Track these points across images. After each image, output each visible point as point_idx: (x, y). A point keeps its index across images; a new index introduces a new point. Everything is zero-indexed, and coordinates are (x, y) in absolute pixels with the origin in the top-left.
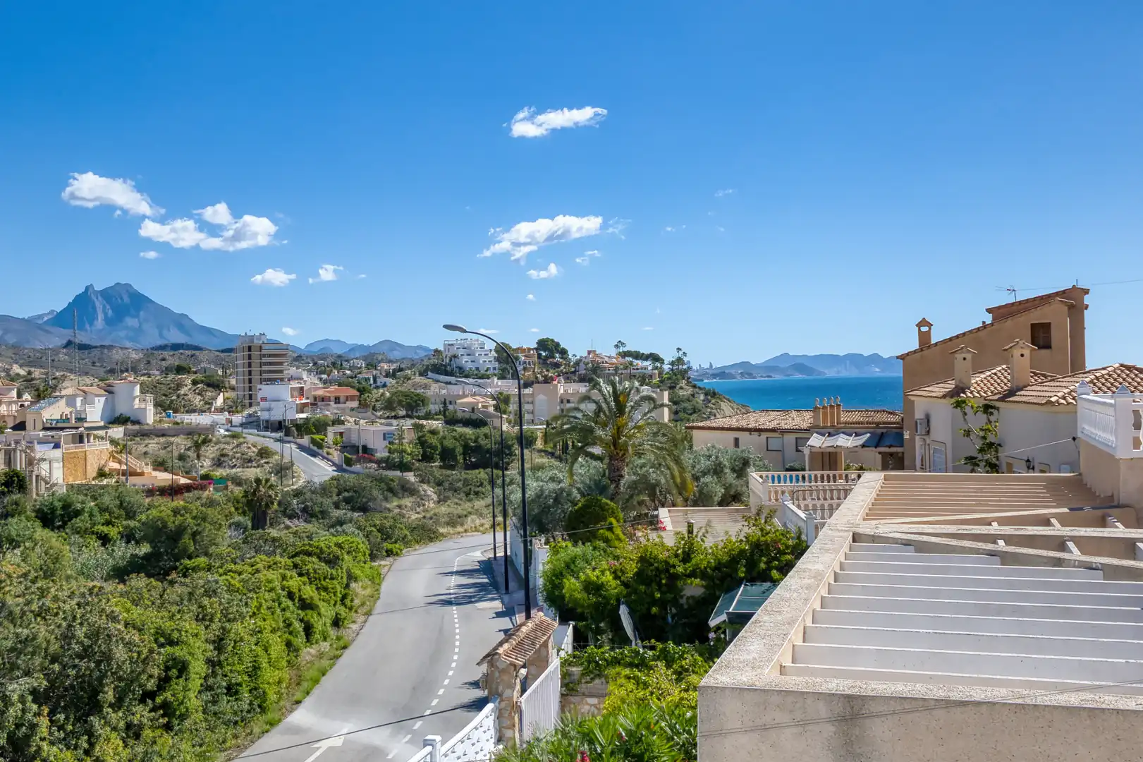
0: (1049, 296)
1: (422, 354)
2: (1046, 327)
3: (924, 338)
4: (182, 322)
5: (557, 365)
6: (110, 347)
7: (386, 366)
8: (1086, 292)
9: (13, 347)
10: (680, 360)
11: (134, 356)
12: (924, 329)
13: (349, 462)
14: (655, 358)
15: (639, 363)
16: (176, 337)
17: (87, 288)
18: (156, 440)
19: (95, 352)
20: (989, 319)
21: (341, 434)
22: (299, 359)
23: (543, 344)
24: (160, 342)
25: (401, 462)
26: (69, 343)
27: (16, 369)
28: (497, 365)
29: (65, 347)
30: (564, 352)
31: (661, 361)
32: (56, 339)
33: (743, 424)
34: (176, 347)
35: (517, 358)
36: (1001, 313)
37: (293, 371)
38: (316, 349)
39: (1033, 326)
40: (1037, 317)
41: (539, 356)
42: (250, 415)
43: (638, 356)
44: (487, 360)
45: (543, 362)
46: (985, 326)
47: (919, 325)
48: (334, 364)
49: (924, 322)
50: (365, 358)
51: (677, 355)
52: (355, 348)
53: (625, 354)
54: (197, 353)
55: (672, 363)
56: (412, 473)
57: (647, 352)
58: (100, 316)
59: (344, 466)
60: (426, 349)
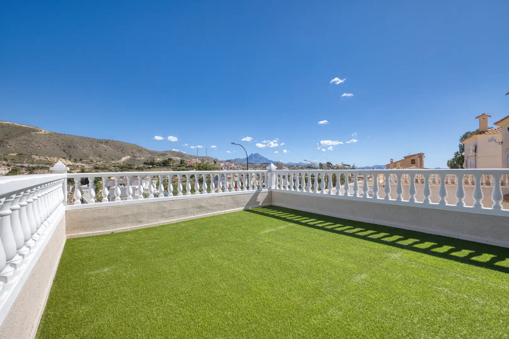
0: (416, 155)
1: (307, 165)
2: (414, 160)
3: (392, 162)
4: (266, 159)
5: (330, 167)
7: (300, 167)
8: (424, 154)
9: (241, 163)
10: (354, 166)
11: (259, 165)
12: (392, 160)
14: (349, 165)
15: (346, 166)
16: (266, 162)
17: (252, 154)
19: (253, 164)
20: (404, 158)
22: (285, 165)
23: (328, 163)
24: (263, 163)
27: (241, 167)
28: (319, 166)
30: (332, 165)
31: (350, 166)
33: (360, 177)
34: (265, 163)
35: (323, 166)
36: (406, 158)
37: (284, 167)
38: (288, 164)
39: (412, 160)
40: (413, 158)
41: (327, 165)
43: (345, 165)
44: (318, 166)
45: (328, 166)
46: (402, 160)
47: (391, 160)
48: (291, 166)
49: (392, 159)
50: (296, 165)
51: (353, 165)
52: (295, 164)
53: (343, 165)
55: (352, 167)
57: (347, 164)
58: (254, 158)
60: (307, 164)
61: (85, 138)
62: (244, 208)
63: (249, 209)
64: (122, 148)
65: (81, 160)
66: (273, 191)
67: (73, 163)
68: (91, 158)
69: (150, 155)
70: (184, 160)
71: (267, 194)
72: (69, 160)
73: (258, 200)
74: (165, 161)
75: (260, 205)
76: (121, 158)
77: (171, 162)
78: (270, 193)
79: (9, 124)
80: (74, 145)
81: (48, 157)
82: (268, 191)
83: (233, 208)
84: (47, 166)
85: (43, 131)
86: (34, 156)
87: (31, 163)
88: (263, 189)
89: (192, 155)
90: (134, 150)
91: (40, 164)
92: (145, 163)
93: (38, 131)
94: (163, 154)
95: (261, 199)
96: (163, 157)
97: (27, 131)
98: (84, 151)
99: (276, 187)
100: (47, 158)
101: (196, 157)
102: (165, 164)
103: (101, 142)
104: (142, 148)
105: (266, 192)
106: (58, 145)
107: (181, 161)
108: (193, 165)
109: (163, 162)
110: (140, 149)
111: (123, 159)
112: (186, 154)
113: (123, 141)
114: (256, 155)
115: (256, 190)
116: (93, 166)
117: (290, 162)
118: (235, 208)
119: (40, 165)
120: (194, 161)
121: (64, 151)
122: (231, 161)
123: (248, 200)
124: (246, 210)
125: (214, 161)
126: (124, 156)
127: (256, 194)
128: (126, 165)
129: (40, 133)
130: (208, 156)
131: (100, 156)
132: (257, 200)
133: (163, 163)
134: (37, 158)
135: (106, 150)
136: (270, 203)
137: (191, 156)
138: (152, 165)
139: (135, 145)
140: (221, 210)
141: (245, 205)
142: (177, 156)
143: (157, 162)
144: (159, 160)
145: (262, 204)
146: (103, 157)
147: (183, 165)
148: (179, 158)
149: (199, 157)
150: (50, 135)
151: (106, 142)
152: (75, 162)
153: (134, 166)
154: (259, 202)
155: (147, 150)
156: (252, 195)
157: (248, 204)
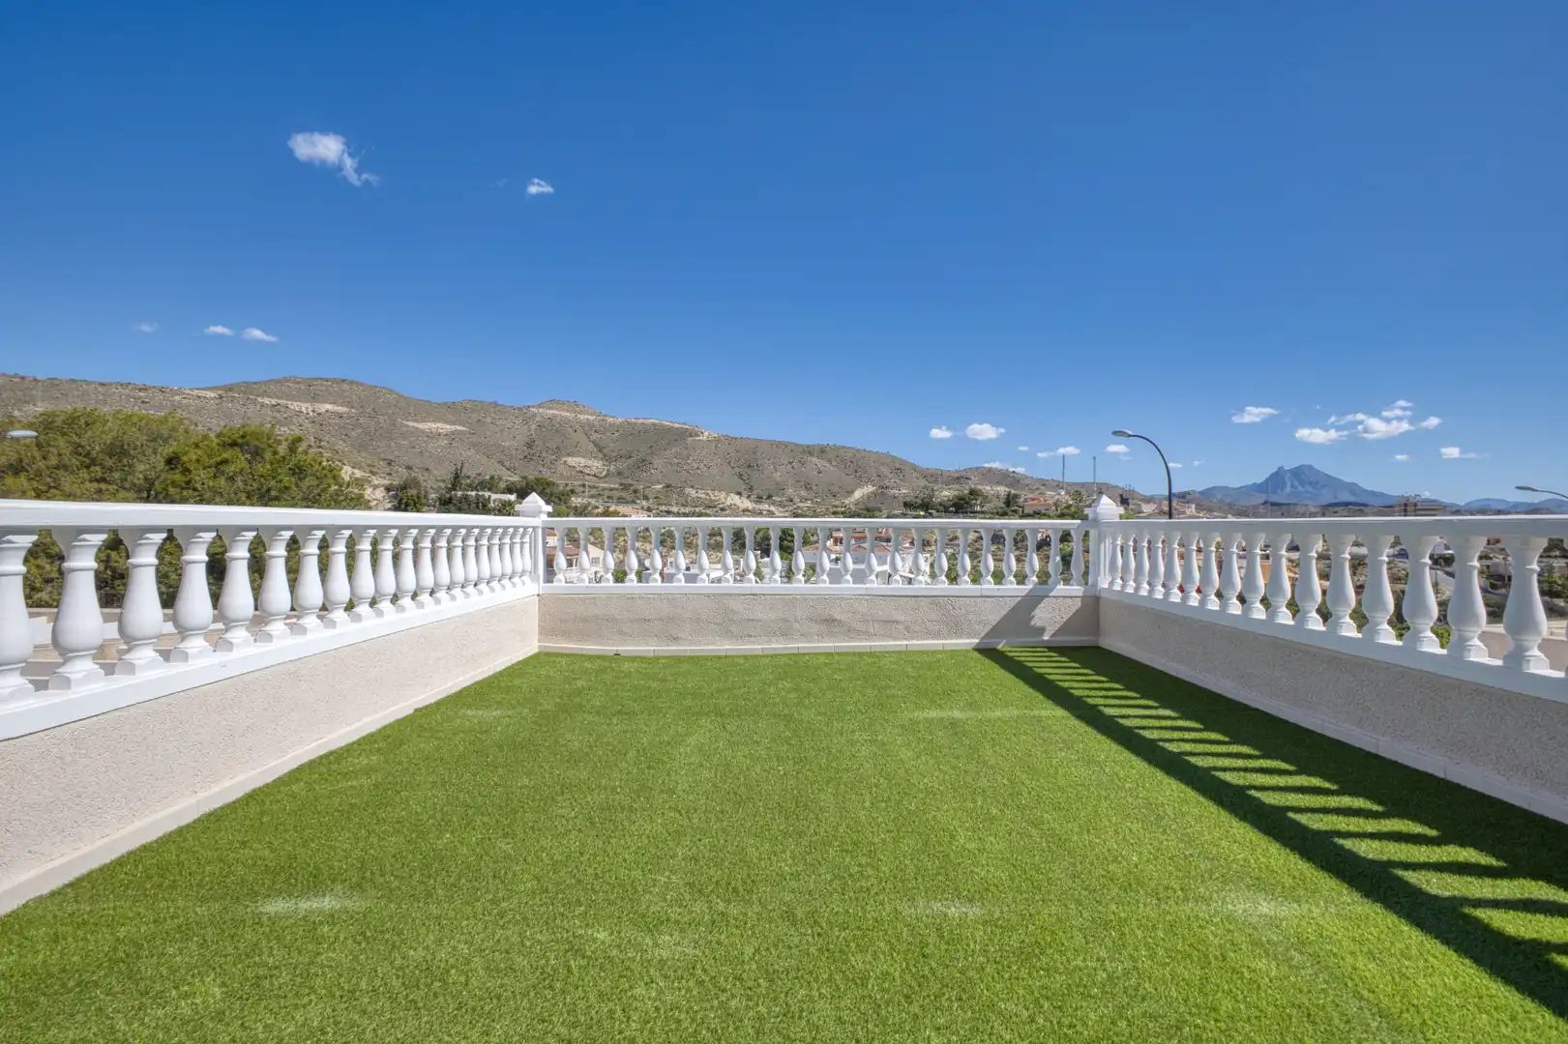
4: (1351, 487)
6: (1295, 504)
9: (1230, 504)
13: (1493, 586)
16: (1347, 498)
17: (1279, 468)
18: (1323, 562)
19: (1284, 508)
21: (1488, 567)
24: (1334, 500)
25: (1550, 591)
26: (1265, 503)
29: (1263, 504)
32: (1259, 499)
34: (1347, 505)
42: (1402, 550)
54: (1363, 508)
56: (1562, 600)
58: (1289, 484)
59: (1490, 589)
61: (779, 444)
62: (977, 641)
63: (1000, 647)
64: (855, 465)
65: (769, 497)
66: (1103, 595)
67: (754, 505)
68: (790, 491)
69: (923, 483)
70: (1016, 496)
71: (1078, 604)
72: (749, 497)
73: (1036, 622)
74: (961, 498)
75: (1046, 638)
76: (852, 492)
77: (976, 500)
78: (1093, 604)
79: (654, 425)
80: (759, 463)
81: (710, 492)
82: (1081, 595)
83: (937, 635)
84: (708, 512)
85: (706, 433)
86: (688, 490)
87: (683, 505)
88: (1061, 586)
89: (1046, 478)
90: (885, 470)
91: (696, 507)
92: (906, 505)
93: (697, 435)
94: (959, 479)
95: (1051, 617)
96: (957, 486)
97: (680, 436)
98: (777, 475)
99: (1112, 583)
100: (707, 494)
101: (1059, 486)
102: (961, 506)
103: (809, 451)
104: (903, 462)
105: (1075, 597)
106: (729, 463)
107: (1009, 495)
108: (1043, 511)
109: (956, 501)
110: (898, 466)
111: (858, 494)
112: (1027, 477)
113: (859, 447)
114: (1299, 473)
115: (1031, 586)
116: (791, 511)
117: (1488, 499)
118: (945, 638)
119: (697, 510)
120: (1052, 497)
121: (740, 476)
122: (1188, 497)
123: (994, 618)
124: (988, 652)
125: (1121, 496)
126: (859, 486)
127: (1032, 601)
128: (862, 509)
129: (701, 438)
130: (1097, 481)
131: (808, 488)
132: (1033, 623)
133: (954, 505)
134: (692, 492)
135: (820, 473)
136: (1093, 638)
137: (1044, 483)
138: (926, 511)
139: (888, 455)
140: (895, 639)
141: (983, 634)
142: (998, 483)
143: (939, 500)
144: (946, 494)
145: (1053, 635)
146: (814, 488)
147: (1013, 511)
148: (1002, 490)
149: (1069, 484)
150: (718, 440)
151: (822, 451)
152: (756, 502)
153: (881, 512)
154: (1041, 630)
155: (914, 468)
156: (1011, 603)
157: (995, 631)
